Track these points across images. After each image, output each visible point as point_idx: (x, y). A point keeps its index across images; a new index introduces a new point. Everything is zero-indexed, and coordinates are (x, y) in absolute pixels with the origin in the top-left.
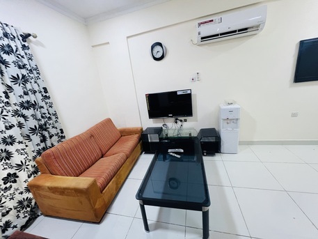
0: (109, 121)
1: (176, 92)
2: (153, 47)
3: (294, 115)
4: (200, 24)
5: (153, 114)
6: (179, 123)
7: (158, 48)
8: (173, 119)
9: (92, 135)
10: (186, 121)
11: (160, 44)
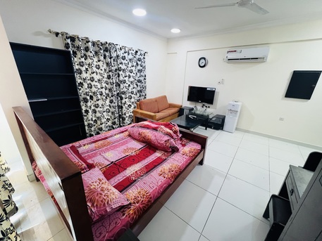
0: (165, 97)
1: (206, 88)
2: (200, 59)
3: (281, 119)
4: (228, 52)
5: (190, 99)
6: (205, 108)
7: (203, 61)
8: (201, 104)
9: (156, 101)
10: (209, 107)
11: (204, 59)
